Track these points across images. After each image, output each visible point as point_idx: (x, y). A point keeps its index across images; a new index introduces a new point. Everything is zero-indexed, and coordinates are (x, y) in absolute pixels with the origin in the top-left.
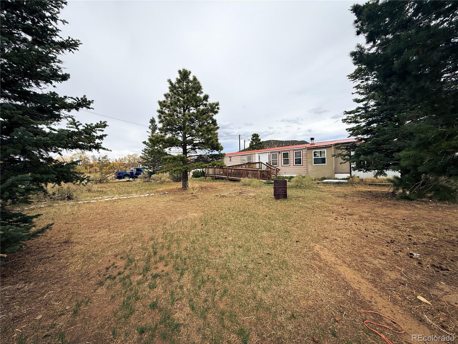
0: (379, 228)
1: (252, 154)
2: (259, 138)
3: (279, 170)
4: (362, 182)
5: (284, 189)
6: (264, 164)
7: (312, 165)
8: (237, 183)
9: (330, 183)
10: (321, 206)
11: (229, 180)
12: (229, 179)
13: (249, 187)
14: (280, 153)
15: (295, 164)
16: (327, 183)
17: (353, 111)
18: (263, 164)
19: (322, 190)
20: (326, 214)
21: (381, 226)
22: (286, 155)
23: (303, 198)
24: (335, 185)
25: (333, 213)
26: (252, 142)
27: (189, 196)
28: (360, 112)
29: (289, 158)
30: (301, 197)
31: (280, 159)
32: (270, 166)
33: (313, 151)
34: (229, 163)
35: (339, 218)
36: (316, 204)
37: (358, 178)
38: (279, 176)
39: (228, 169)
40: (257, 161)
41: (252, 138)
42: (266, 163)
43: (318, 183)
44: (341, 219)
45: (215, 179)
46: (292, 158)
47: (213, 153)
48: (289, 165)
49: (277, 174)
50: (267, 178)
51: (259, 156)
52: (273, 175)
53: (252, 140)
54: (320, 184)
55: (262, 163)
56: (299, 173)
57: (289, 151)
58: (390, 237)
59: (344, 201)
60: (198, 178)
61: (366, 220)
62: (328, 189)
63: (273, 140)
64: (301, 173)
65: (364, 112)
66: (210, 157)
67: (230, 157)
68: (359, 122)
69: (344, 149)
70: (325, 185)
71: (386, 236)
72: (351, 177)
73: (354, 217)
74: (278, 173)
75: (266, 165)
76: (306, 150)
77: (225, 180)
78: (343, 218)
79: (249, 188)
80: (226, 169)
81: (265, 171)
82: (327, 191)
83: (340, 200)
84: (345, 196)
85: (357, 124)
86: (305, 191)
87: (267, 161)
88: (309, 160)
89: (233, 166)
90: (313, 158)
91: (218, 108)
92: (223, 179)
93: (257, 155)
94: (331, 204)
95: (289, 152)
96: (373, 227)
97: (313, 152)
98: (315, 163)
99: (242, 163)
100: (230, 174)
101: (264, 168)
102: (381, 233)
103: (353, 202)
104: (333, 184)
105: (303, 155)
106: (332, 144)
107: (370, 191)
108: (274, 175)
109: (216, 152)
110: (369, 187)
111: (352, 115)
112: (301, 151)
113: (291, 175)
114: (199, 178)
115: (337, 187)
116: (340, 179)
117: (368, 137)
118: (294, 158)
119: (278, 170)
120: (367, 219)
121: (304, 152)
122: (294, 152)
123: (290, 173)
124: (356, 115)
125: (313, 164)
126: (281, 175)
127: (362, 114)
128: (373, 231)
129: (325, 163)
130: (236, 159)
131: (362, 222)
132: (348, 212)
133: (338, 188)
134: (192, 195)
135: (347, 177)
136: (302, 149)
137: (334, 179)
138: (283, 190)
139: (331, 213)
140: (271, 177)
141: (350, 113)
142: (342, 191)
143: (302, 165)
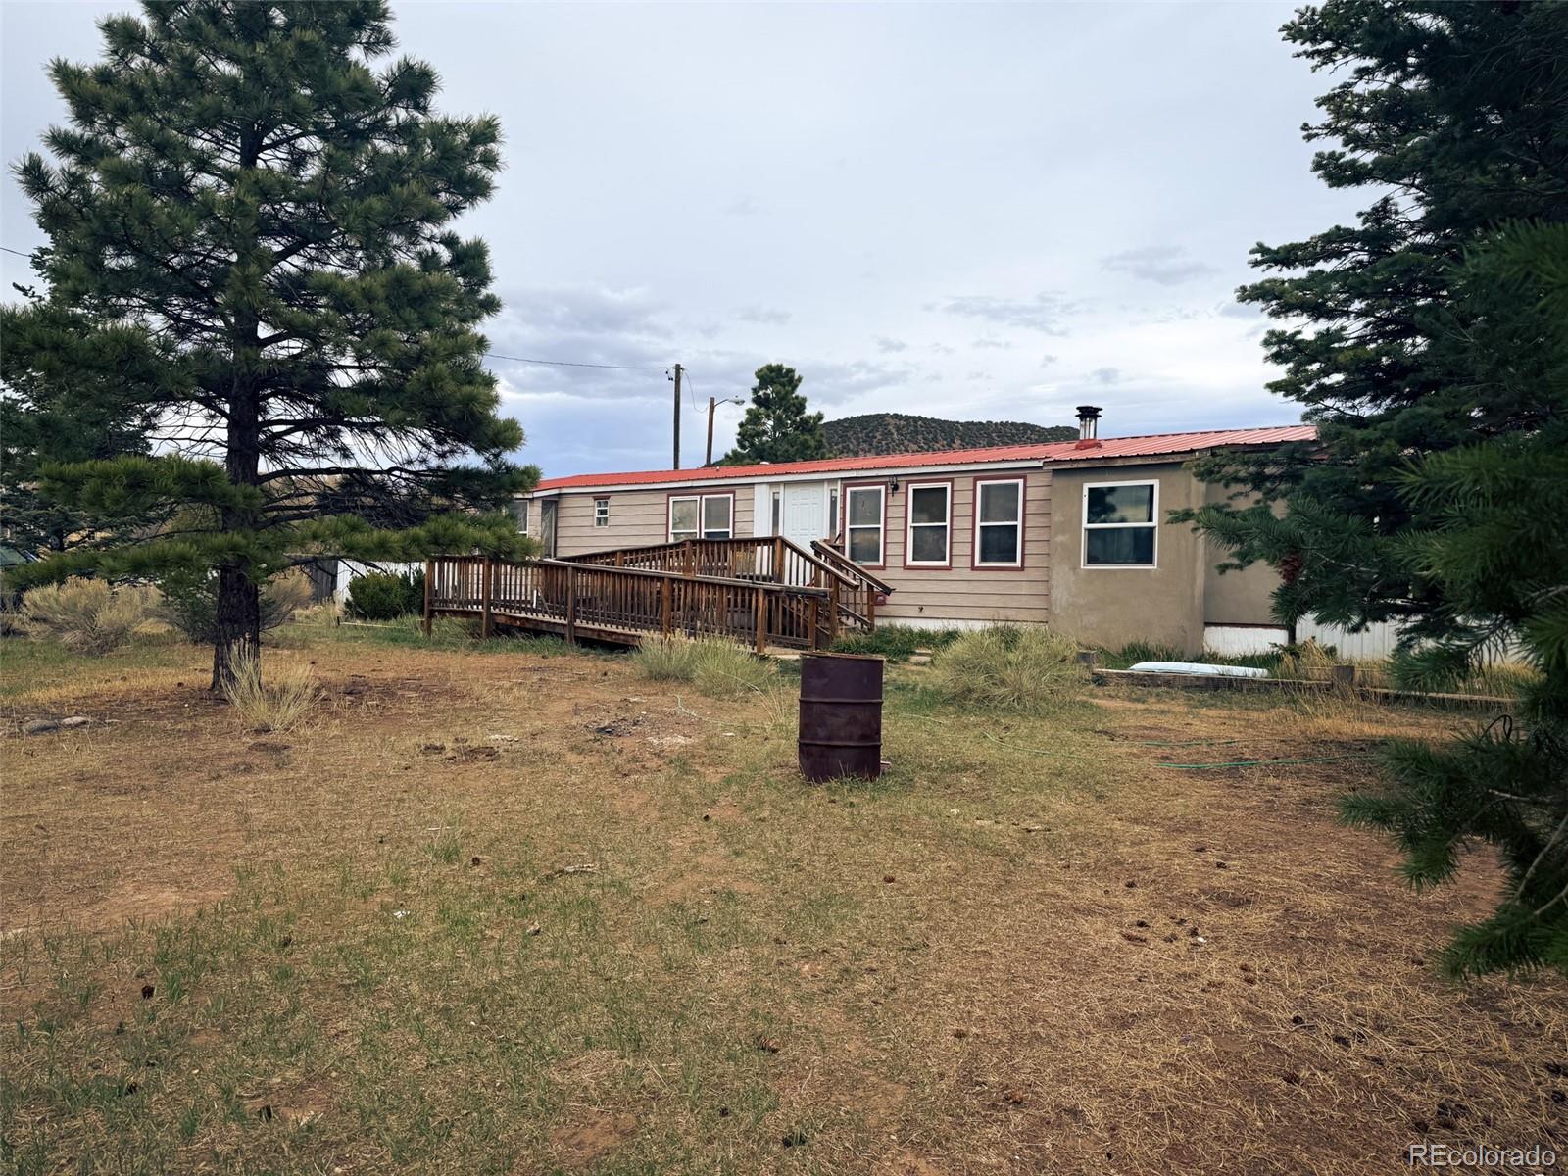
0: (1386, 1006)
1: (731, 489)
2: (800, 392)
3: (887, 591)
4: (1345, 681)
5: (862, 715)
6: (800, 553)
7: (1075, 568)
8: (616, 665)
9: (1169, 682)
10: (1073, 838)
11: (577, 639)
12: (581, 634)
13: (681, 694)
14: (896, 488)
15: (984, 559)
16: (1151, 680)
17: (1304, 246)
18: (794, 549)
19: (1114, 725)
20: (1091, 892)
21: (1397, 991)
22: (930, 503)
23: (985, 771)
24: (1198, 696)
25: (1131, 885)
26: (754, 418)
27: (232, 746)
28: (1346, 254)
29: (947, 523)
30: (968, 768)
31: (898, 522)
32: (837, 563)
33: (1086, 486)
34: (588, 532)
35: (1161, 923)
36: (1050, 817)
37: (1326, 660)
38: (883, 630)
39: (577, 570)
40: (762, 530)
41: (755, 391)
42: (814, 544)
43: (1100, 681)
44: (1173, 929)
45: (489, 634)
46: (964, 522)
47: (452, 463)
48: (946, 563)
49: (872, 616)
50: (810, 640)
51: (776, 503)
52: (850, 622)
53: (757, 400)
54: (1111, 689)
55: (785, 544)
56: (1002, 613)
57: (949, 477)
58: (1437, 1077)
59: (1220, 806)
60: (379, 625)
61: (1315, 940)
62: (1150, 722)
63: (896, 416)
64: (1012, 614)
65: (1364, 257)
66: (434, 489)
67: (602, 498)
68: (1330, 315)
69: (1243, 481)
70: (1139, 691)
71: (1415, 1072)
72: (1293, 649)
73: (1256, 919)
74: (878, 610)
75: (807, 558)
76: (1042, 479)
77: (547, 640)
78: (1182, 922)
79: (678, 701)
80: (564, 568)
81: (806, 594)
82: (1144, 735)
83: (1196, 798)
84: (1235, 768)
85: (1323, 325)
86: (1007, 728)
87: (822, 534)
88: (1060, 538)
89: (613, 553)
90: (1085, 525)
91: (490, 161)
92: (536, 631)
93: (762, 497)
94: (1136, 821)
95: (948, 485)
96: (1350, 996)
97: (1086, 492)
98: (1091, 560)
99: (672, 540)
100: (587, 606)
101: (798, 575)
102: (1387, 1044)
103: (1272, 809)
104: (1186, 688)
105: (1031, 508)
106: (1192, 451)
107: (1383, 743)
108: (856, 618)
109: (471, 459)
110: (1381, 712)
111: (1301, 273)
112: (1021, 482)
113: (951, 626)
114: (386, 618)
115: (1209, 706)
116: (1231, 662)
117: (1380, 411)
118: (979, 524)
119: (880, 593)
120: (1324, 937)
121: (1033, 491)
122: (979, 484)
123: (953, 613)
124: (1321, 272)
125: (1084, 566)
126: (898, 623)
127: (1354, 268)
128: (1347, 1028)
129: (1150, 561)
130: (640, 510)
131: (1288, 959)
132: (1221, 881)
133: (1213, 713)
134: (263, 738)
135: (1268, 648)
136: (1021, 473)
137: (1200, 659)
138: (853, 721)
139: (1122, 885)
140: (834, 631)
141: (1287, 256)
142: (1227, 732)
143: (1022, 568)
